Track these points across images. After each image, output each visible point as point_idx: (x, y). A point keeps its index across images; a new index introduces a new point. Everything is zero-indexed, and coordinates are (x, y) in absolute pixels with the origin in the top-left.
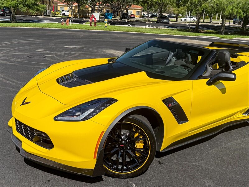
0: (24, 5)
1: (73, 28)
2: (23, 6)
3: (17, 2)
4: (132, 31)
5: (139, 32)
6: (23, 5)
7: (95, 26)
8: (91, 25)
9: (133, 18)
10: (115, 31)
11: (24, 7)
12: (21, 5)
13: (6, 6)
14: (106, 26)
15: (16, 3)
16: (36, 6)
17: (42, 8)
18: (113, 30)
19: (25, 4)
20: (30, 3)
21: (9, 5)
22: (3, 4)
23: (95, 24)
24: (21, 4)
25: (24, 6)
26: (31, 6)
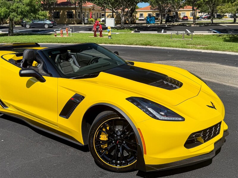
1: (54, 42)
4: (137, 45)
5: (148, 45)
7: (101, 35)
8: (95, 35)
9: (186, 20)
10: (112, 44)
14: (110, 36)
17: (42, 16)
18: (110, 43)
23: (101, 33)
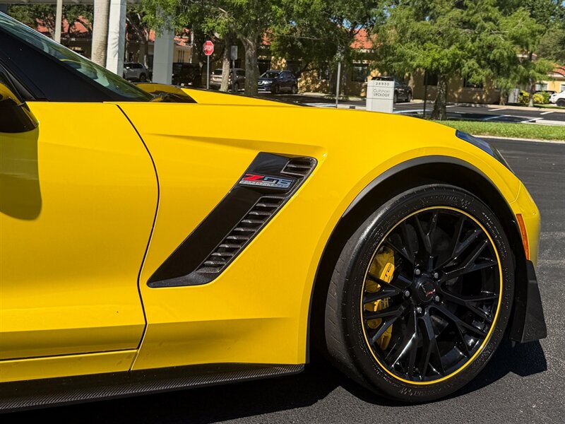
0: (483, 62)
2: (476, 65)
3: (460, 52)
6: (479, 62)
11: (480, 70)
12: (472, 62)
13: (422, 63)
15: (455, 55)
16: (522, 68)
19: (485, 59)
20: (505, 54)
21: (434, 60)
22: (412, 58)
24: (470, 58)
25: (480, 64)
26: (506, 64)
